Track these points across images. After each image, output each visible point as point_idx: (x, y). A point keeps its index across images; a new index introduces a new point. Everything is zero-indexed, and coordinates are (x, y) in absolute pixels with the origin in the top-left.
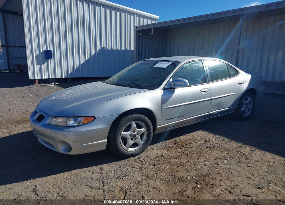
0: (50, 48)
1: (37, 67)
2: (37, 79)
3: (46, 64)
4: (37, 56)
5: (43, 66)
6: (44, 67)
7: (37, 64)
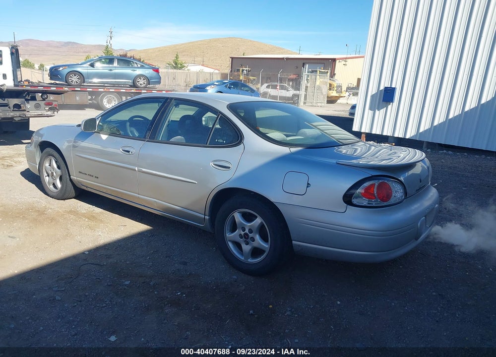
0: (396, 84)
1: (368, 113)
2: (364, 133)
3: (383, 111)
4: (372, 96)
5: (377, 112)
6: (380, 114)
7: (370, 109)
